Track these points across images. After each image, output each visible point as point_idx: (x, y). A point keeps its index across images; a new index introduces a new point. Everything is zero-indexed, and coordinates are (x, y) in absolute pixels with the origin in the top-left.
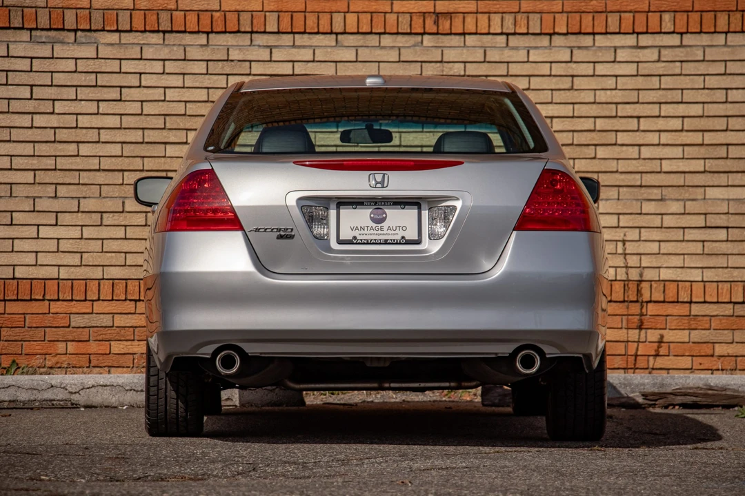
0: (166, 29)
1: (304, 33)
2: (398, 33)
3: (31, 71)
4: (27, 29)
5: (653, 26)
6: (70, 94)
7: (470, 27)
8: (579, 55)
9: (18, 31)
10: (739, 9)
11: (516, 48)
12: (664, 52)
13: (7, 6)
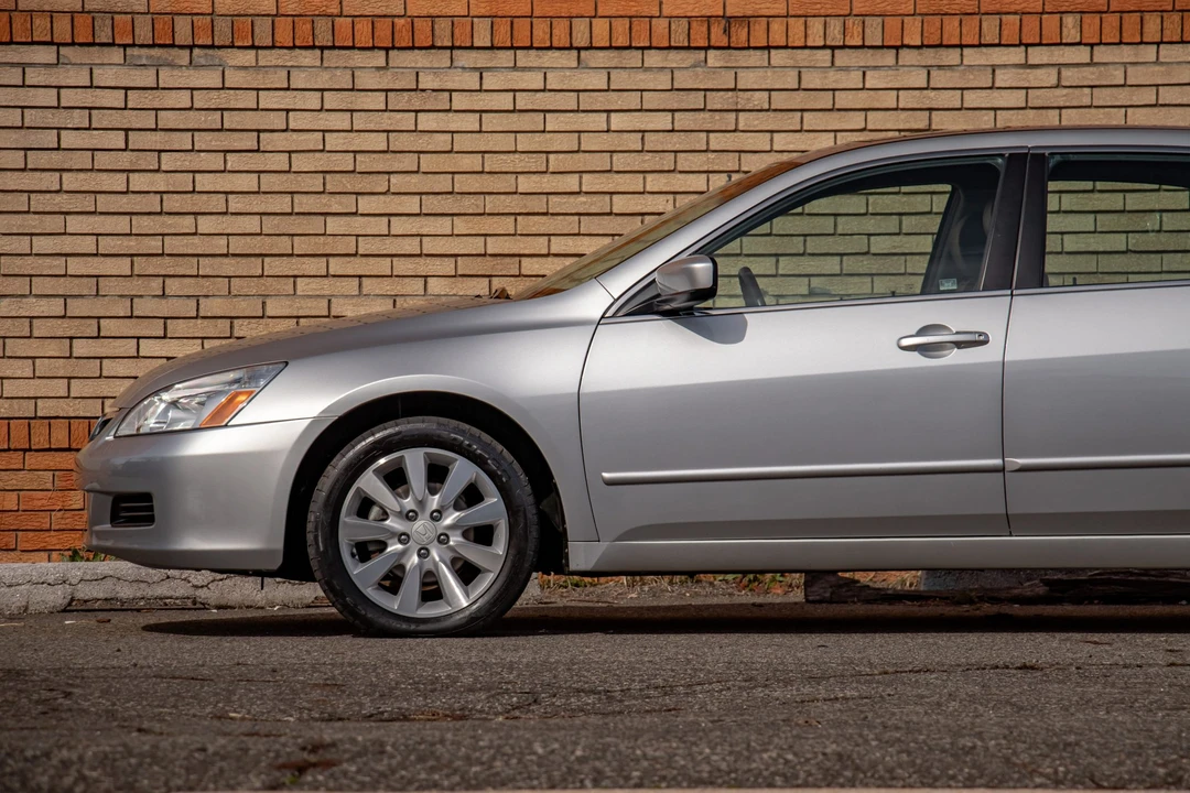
0: (325, 44)
1: (531, 48)
2: (670, 48)
3: (125, 108)
4: (119, 45)
5: (1051, 33)
6: (184, 141)
7: (778, 37)
8: (939, 79)
9: (106, 49)
10: (1177, 8)
11: (846, 69)
12: (1066, 73)
13: (89, 12)
